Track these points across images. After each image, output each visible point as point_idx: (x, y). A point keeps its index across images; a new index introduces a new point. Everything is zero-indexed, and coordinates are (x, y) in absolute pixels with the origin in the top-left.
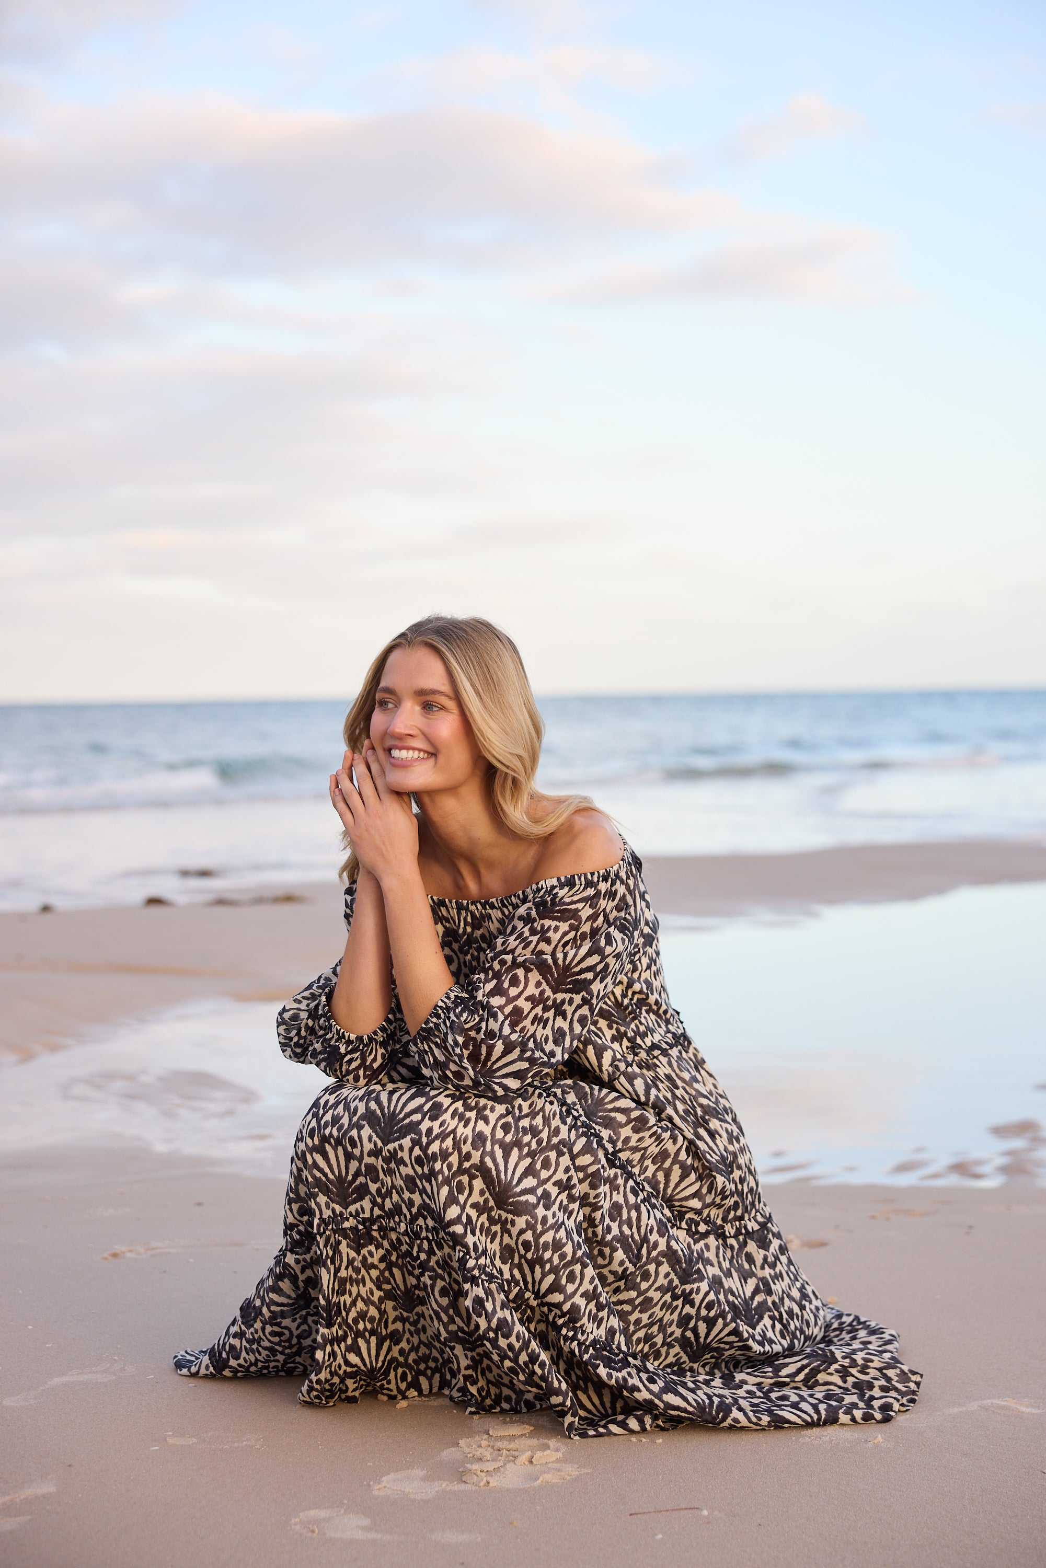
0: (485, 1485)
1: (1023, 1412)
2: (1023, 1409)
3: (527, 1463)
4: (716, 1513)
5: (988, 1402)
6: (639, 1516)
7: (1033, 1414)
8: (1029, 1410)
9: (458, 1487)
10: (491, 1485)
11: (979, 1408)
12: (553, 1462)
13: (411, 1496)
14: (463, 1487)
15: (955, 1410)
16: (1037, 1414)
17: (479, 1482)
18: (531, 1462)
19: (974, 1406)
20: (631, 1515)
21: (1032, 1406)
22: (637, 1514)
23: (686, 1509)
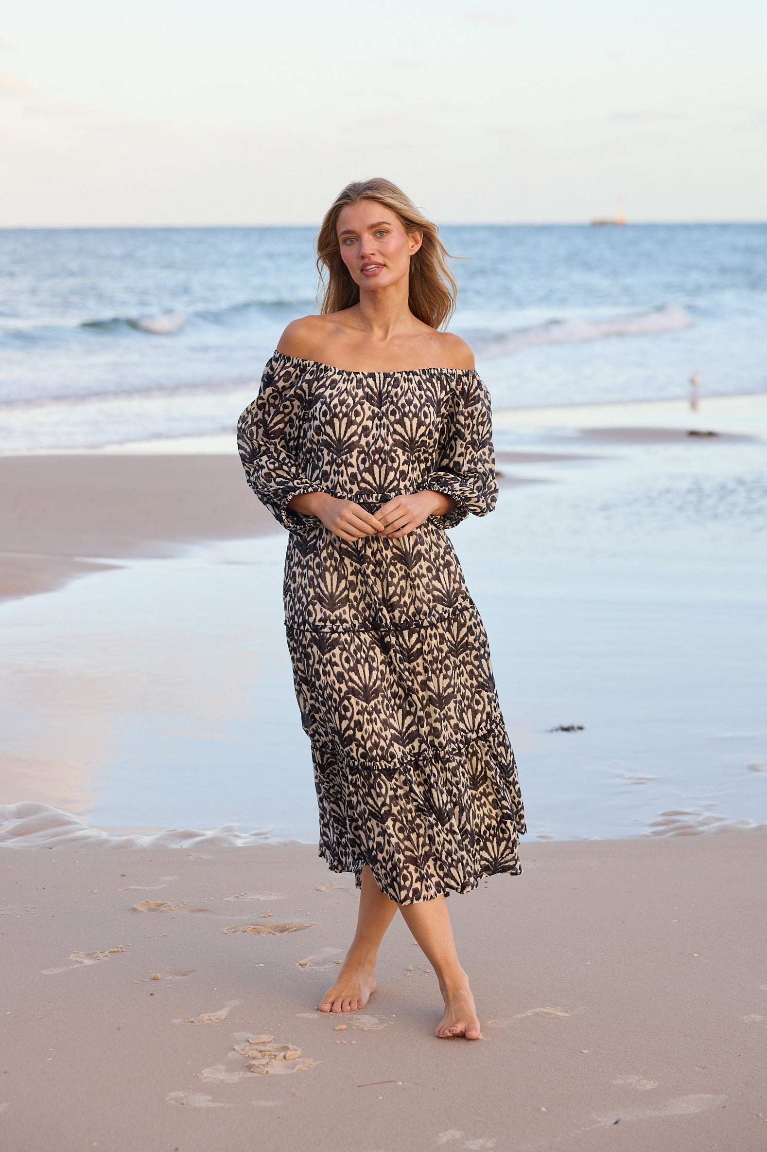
0: (266, 1073)
1: (559, 1016)
2: (559, 1014)
3: (283, 1059)
4: (406, 1083)
5: (537, 1010)
6: (364, 1087)
7: (566, 1017)
8: (562, 1014)
9: (250, 1075)
10: (269, 1073)
11: (533, 1014)
12: (297, 1058)
13: (226, 1081)
14: (252, 1075)
15: (519, 1016)
16: (568, 1016)
17: (262, 1072)
18: (285, 1058)
19: (529, 1013)
20: (359, 1086)
21: (563, 1011)
22: (362, 1086)
23: (388, 1082)
